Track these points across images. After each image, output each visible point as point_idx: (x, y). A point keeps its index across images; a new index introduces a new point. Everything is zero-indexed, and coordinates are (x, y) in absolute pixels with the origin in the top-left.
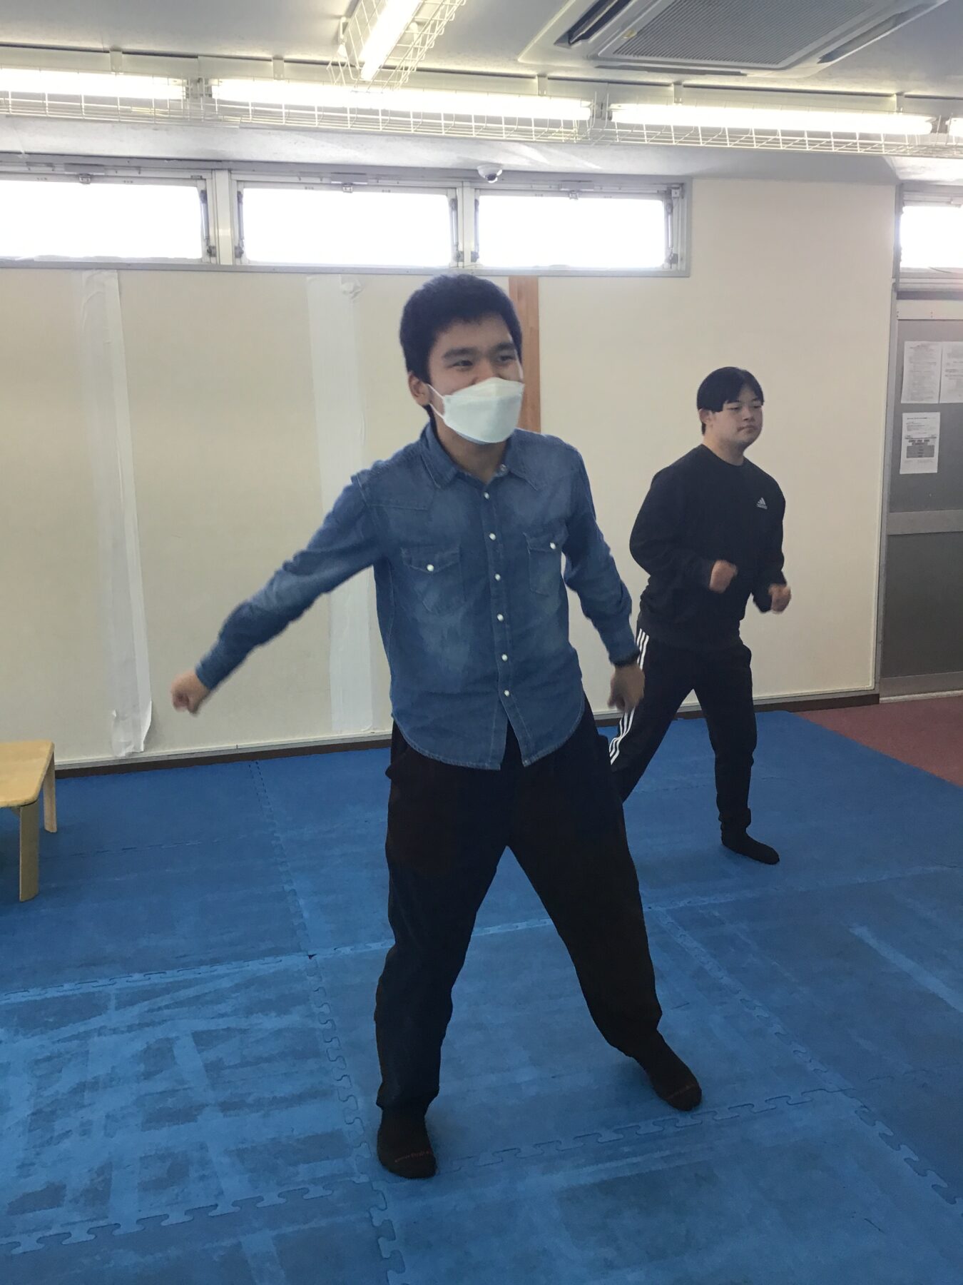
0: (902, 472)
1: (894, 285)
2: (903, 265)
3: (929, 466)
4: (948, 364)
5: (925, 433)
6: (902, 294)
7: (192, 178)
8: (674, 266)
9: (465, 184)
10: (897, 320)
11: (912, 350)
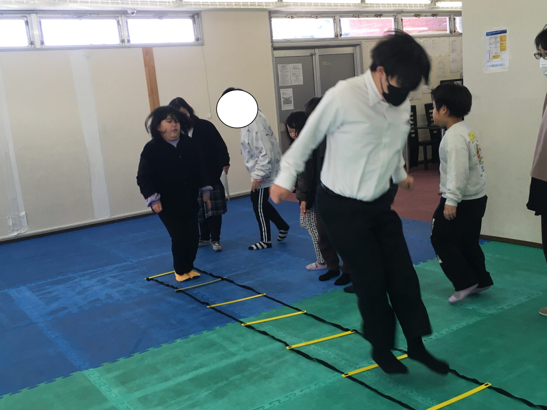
0: (282, 110)
1: (272, 46)
2: (274, 38)
3: (290, 107)
4: (292, 72)
5: (288, 96)
6: (275, 49)
7: (22, 17)
8: (198, 42)
9: (122, 15)
10: (274, 58)
11: (280, 67)
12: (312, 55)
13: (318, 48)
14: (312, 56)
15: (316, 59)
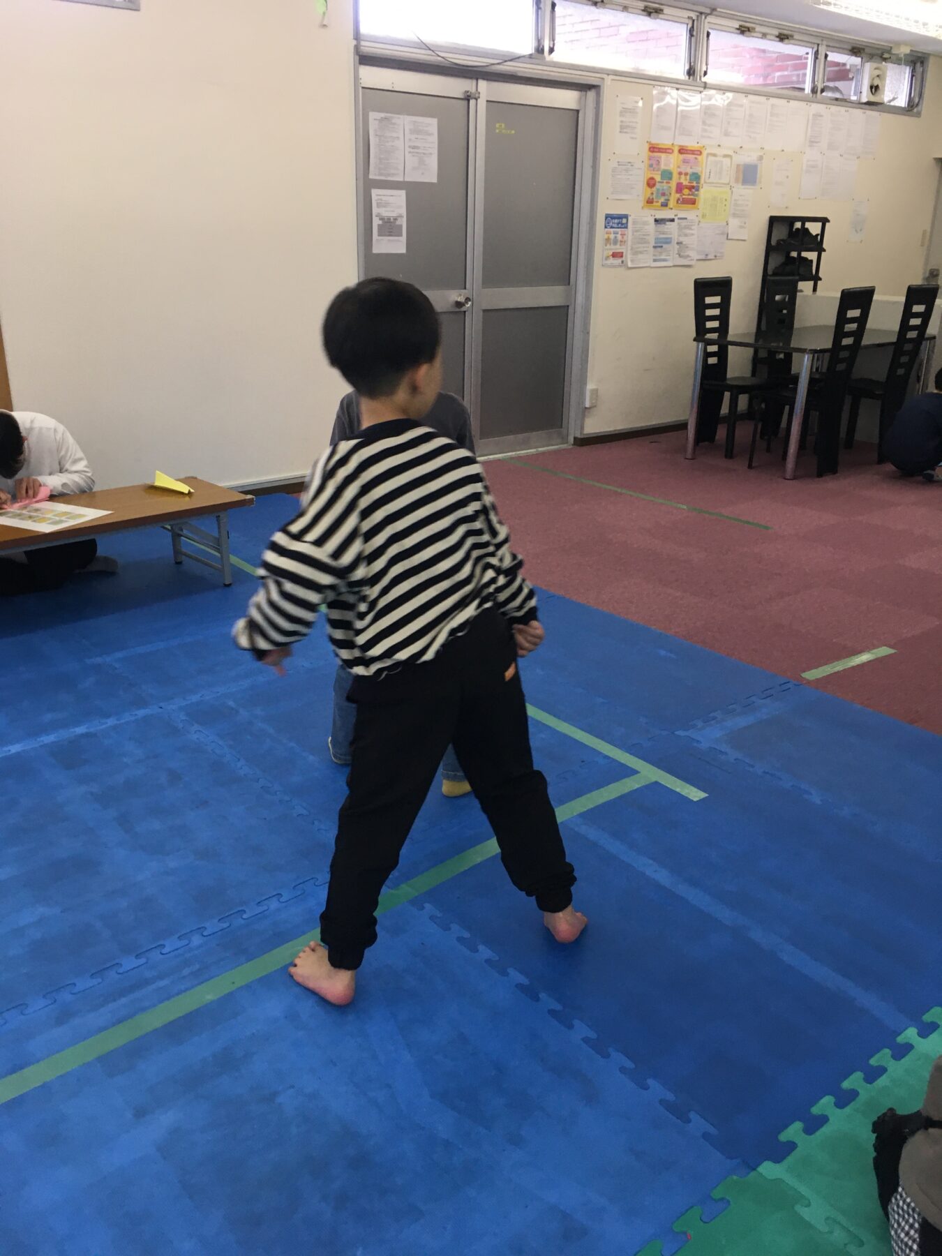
0: (375, 251)
1: (357, 48)
3: (396, 246)
4: (410, 140)
5: (393, 211)
6: (366, 59)
10: (360, 88)
11: (377, 122)
12: (467, 98)
13: (487, 80)
14: (469, 101)
15: (480, 109)
